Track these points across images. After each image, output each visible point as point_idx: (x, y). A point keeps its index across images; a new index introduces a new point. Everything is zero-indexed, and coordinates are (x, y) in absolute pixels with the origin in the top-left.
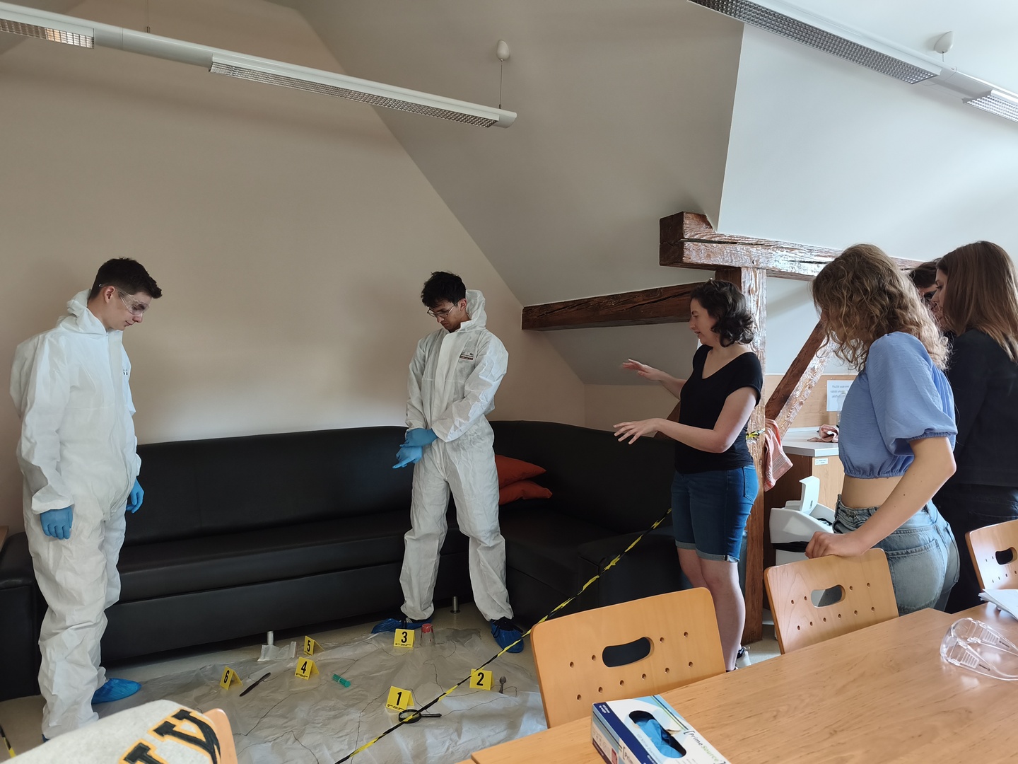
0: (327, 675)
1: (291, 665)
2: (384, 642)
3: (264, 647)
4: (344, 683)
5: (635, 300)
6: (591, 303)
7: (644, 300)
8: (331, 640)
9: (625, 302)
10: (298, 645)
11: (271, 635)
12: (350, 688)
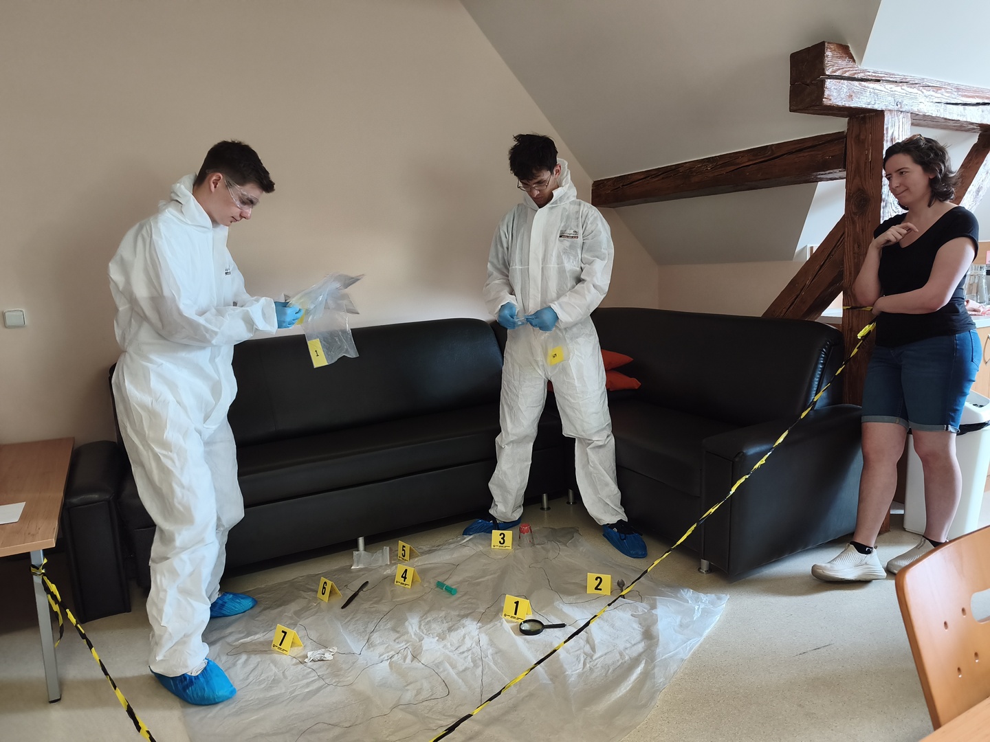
0: (430, 583)
1: (388, 572)
2: (481, 544)
3: (355, 553)
4: (450, 591)
6: (681, 170)
7: (749, 161)
8: (424, 543)
9: (725, 165)
10: (391, 550)
11: (361, 541)
12: (458, 595)
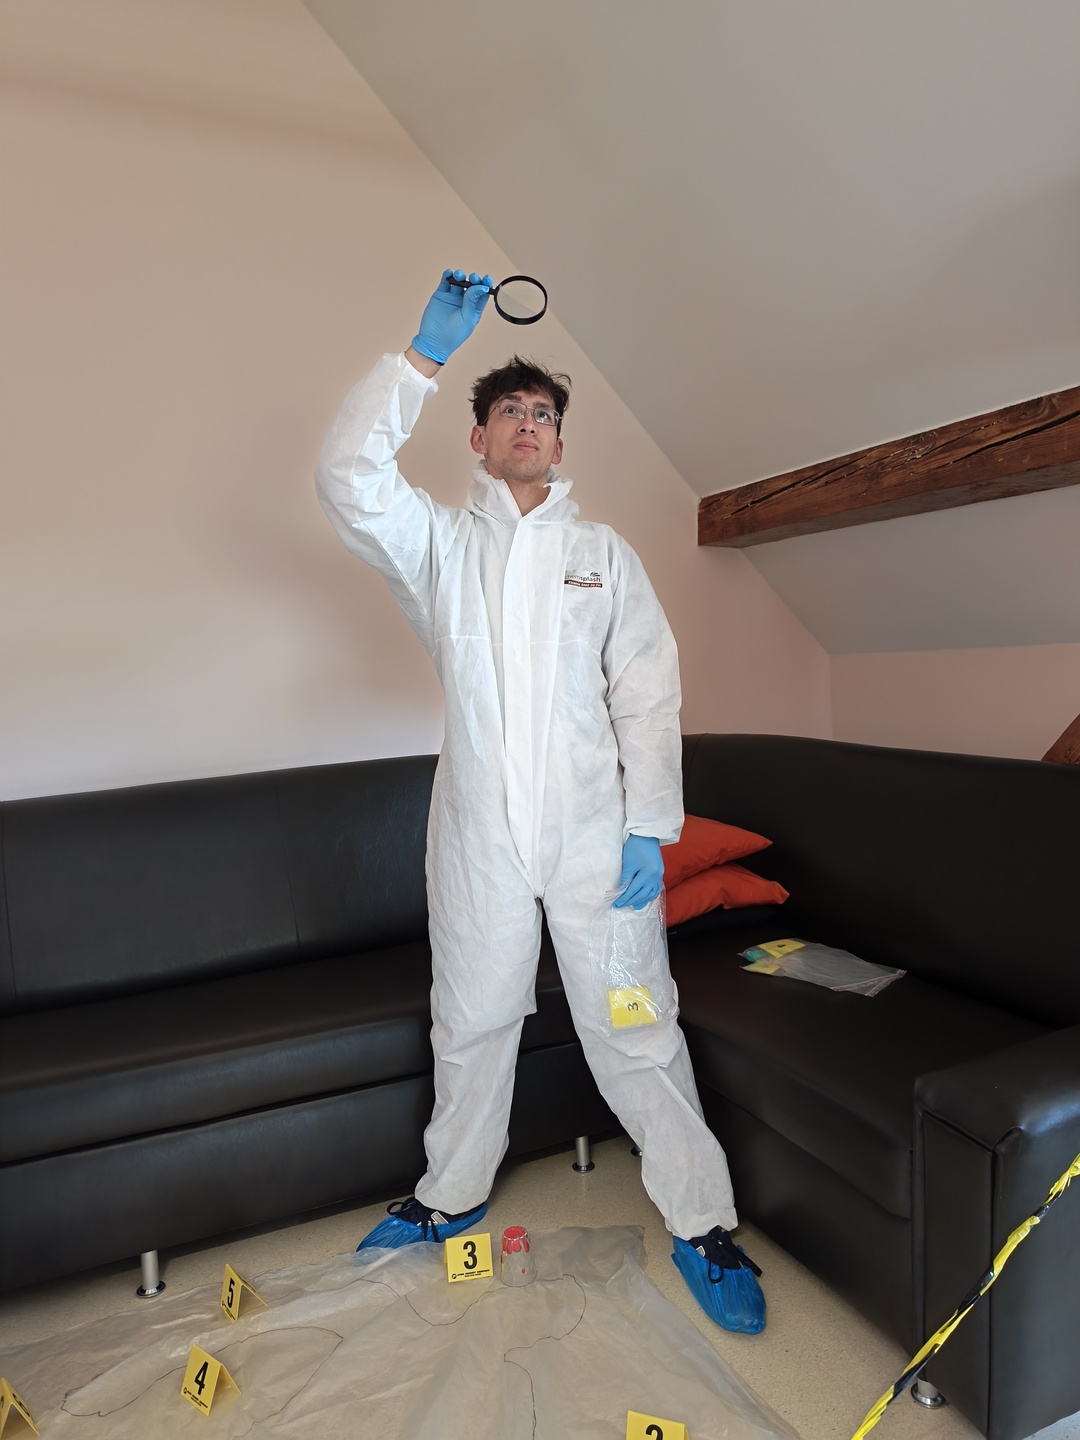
2: (412, 1277)
5: (978, 435)
6: (861, 463)
7: (1004, 432)
9: (951, 446)
11: (149, 1260)
